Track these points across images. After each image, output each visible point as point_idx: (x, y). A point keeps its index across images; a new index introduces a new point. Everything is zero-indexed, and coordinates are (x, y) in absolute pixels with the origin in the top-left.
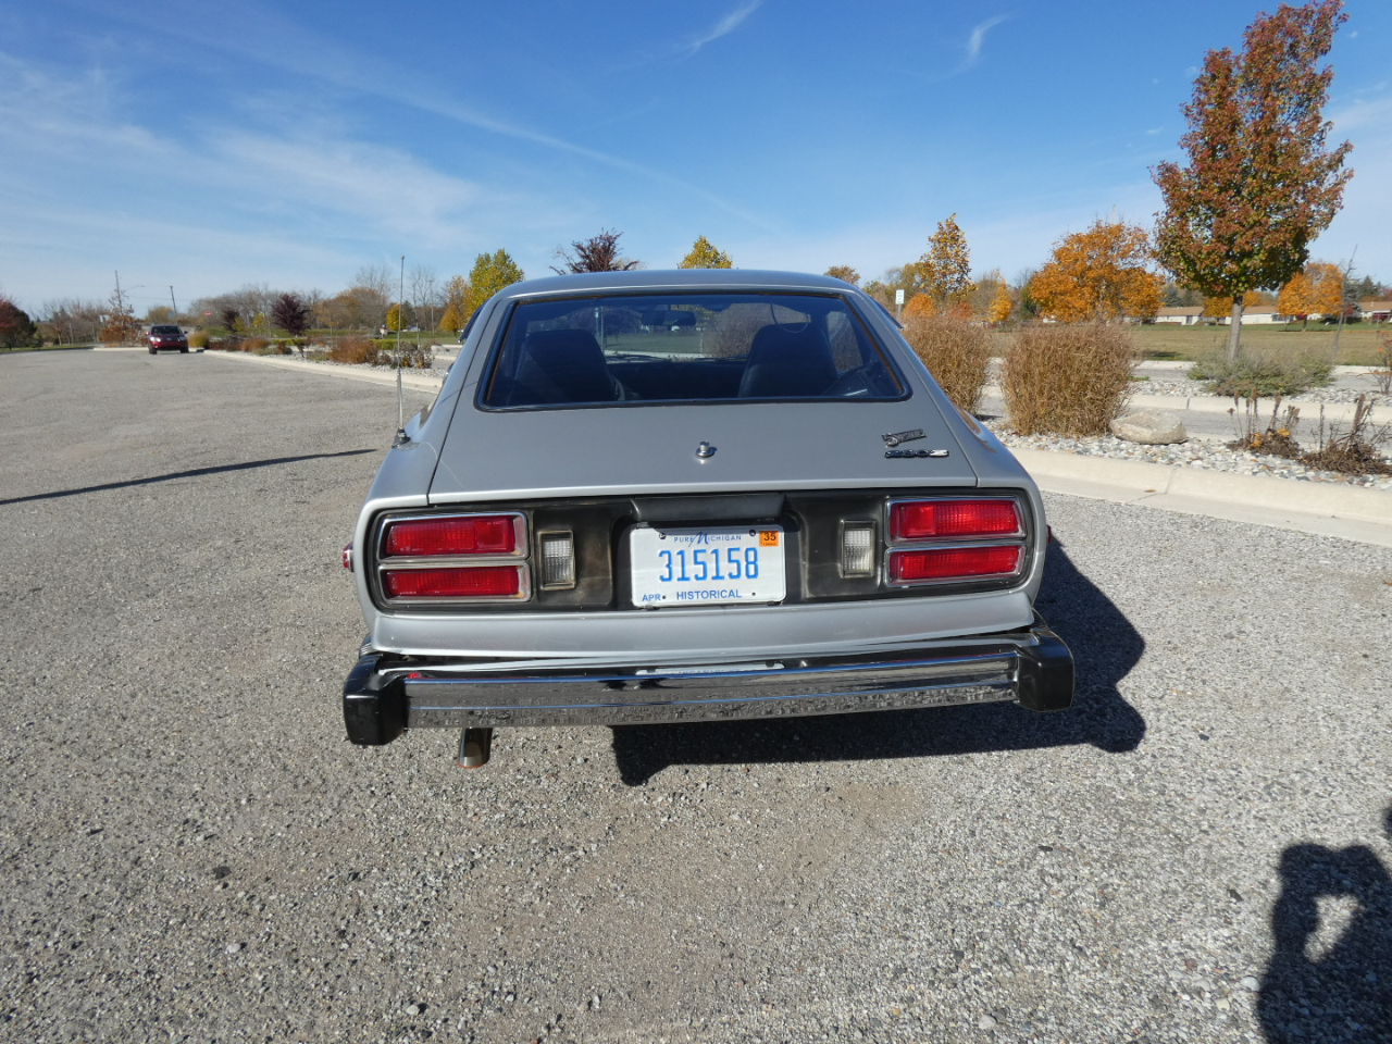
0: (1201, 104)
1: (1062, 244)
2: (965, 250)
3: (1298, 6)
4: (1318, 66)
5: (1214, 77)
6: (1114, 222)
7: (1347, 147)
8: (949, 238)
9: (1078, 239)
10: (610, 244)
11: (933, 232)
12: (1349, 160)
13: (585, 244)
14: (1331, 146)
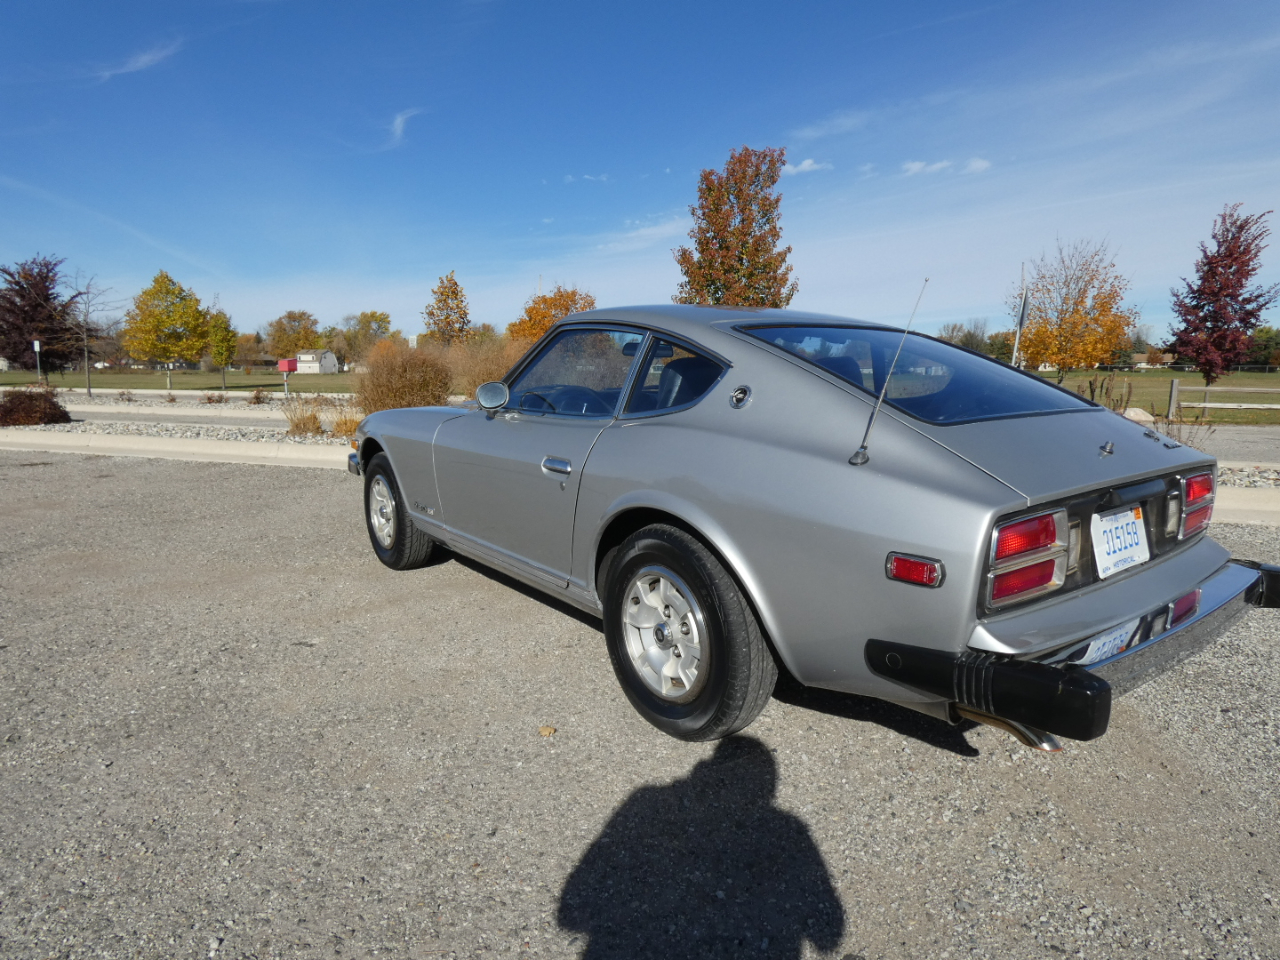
0: (702, 207)
1: (531, 304)
2: (464, 304)
3: (759, 147)
4: (773, 192)
5: (710, 189)
6: (570, 289)
7: (789, 249)
8: (450, 292)
9: (544, 300)
10: (49, 271)
11: (436, 285)
12: (789, 258)
13: (13, 269)
14: (780, 247)
